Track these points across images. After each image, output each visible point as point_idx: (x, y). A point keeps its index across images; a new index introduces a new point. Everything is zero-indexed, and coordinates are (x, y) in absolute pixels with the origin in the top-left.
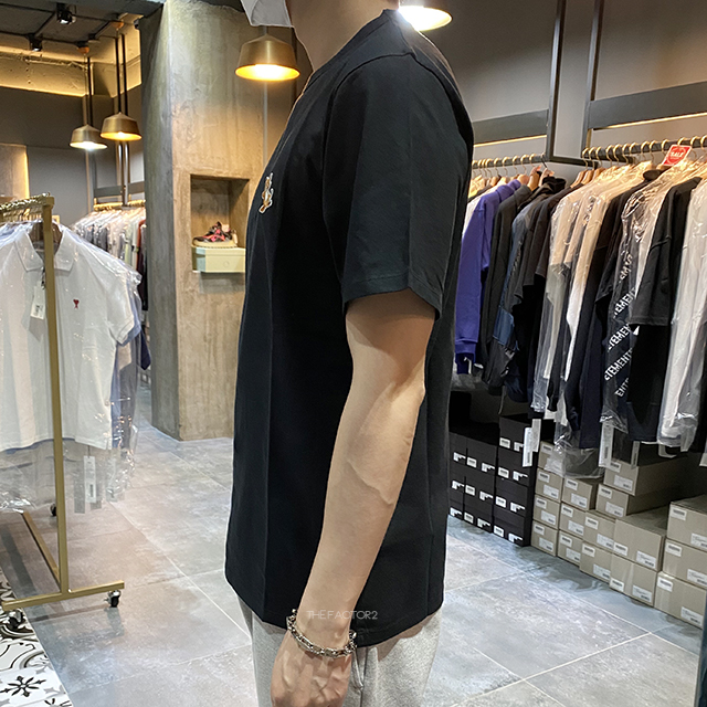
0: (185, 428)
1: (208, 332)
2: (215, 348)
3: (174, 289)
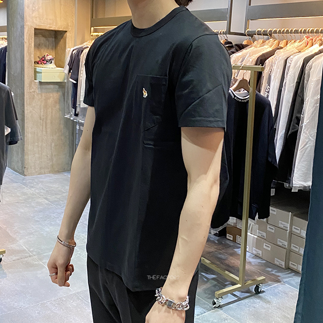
0: (27, 169)
1: (42, 114)
2: (46, 123)
3: (24, 90)
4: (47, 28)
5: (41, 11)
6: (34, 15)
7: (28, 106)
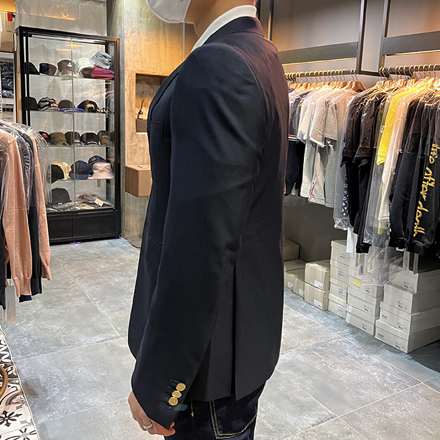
4: (151, 72)
5: (143, 53)
6: (135, 59)
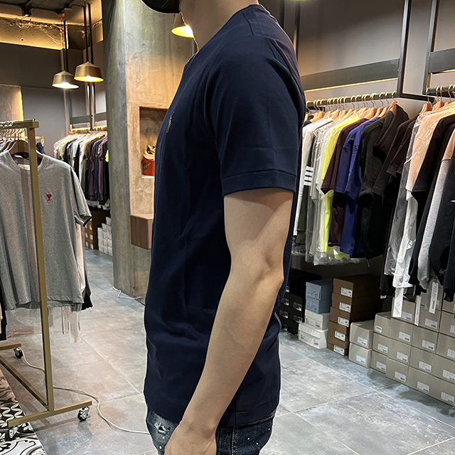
0: (137, 290)
3: (129, 190)
4: (156, 105)
6: (138, 89)
7: (135, 210)
